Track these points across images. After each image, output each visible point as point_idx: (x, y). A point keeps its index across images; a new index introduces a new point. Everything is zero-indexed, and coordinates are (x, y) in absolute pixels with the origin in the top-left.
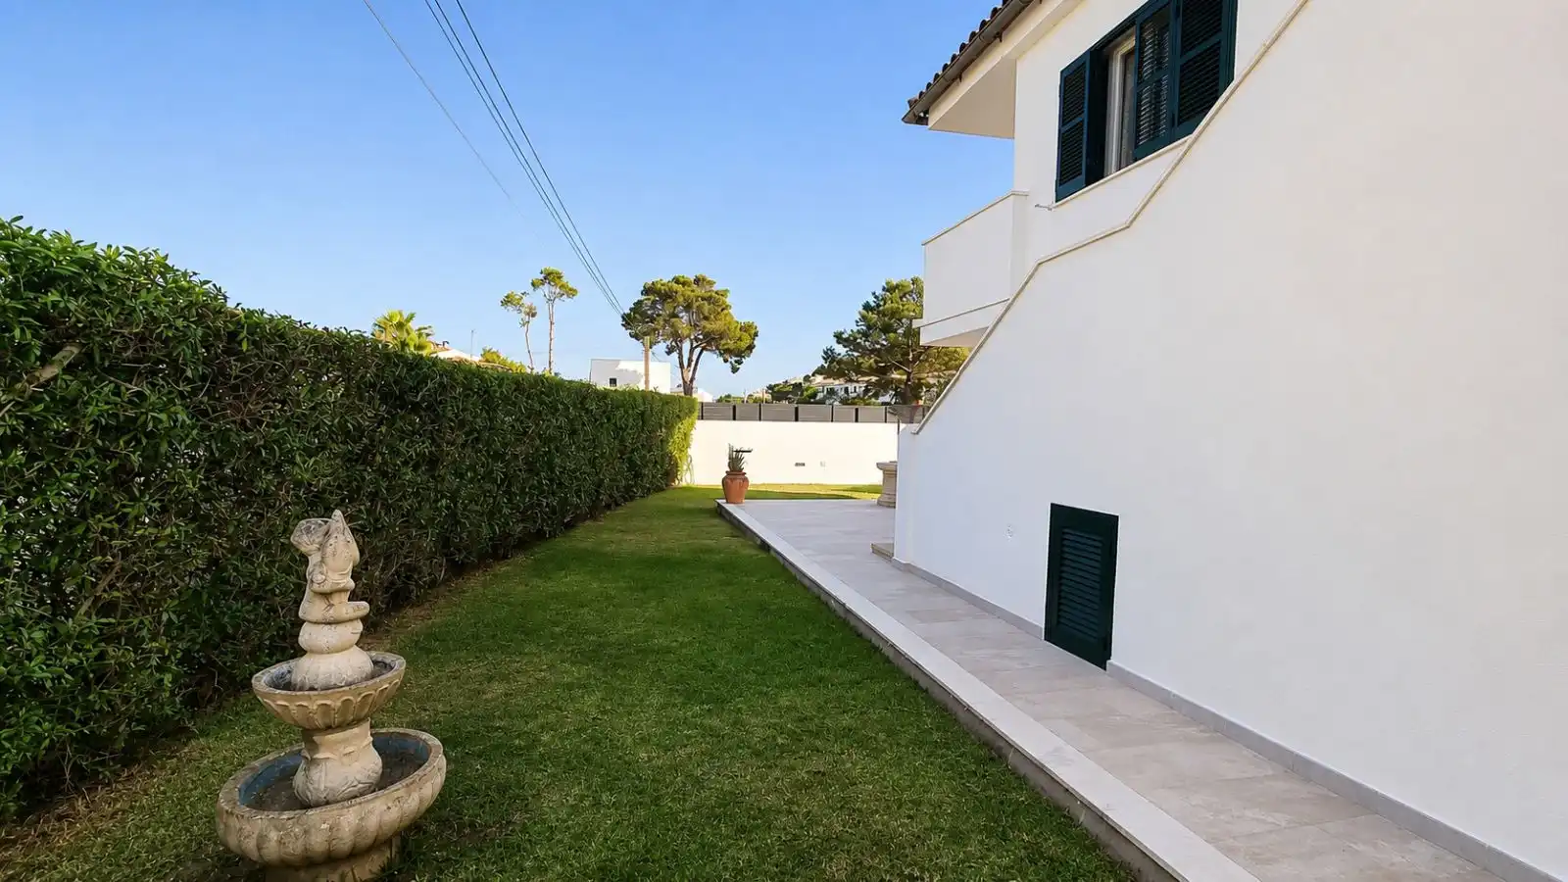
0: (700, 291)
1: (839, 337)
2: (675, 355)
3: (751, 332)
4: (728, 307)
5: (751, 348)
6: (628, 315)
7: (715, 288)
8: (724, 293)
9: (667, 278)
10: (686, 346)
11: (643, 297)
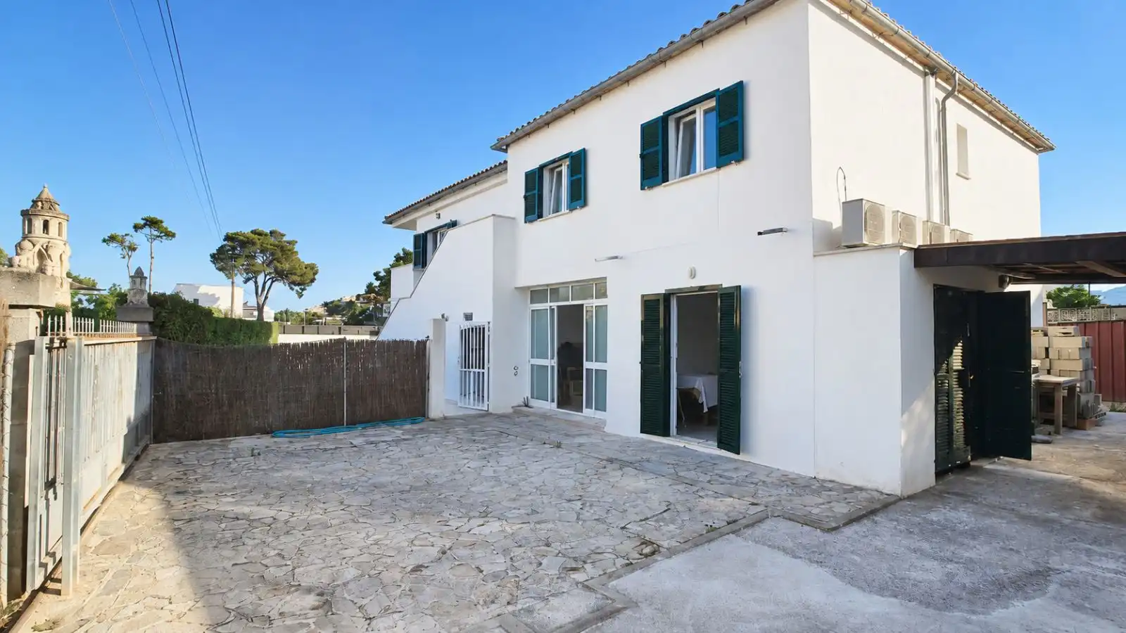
0: (272, 240)
1: (376, 274)
2: (251, 283)
3: (313, 269)
4: (296, 252)
5: (313, 280)
6: (214, 254)
7: (285, 239)
8: (292, 243)
9: (246, 230)
10: (261, 279)
11: (226, 242)
